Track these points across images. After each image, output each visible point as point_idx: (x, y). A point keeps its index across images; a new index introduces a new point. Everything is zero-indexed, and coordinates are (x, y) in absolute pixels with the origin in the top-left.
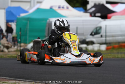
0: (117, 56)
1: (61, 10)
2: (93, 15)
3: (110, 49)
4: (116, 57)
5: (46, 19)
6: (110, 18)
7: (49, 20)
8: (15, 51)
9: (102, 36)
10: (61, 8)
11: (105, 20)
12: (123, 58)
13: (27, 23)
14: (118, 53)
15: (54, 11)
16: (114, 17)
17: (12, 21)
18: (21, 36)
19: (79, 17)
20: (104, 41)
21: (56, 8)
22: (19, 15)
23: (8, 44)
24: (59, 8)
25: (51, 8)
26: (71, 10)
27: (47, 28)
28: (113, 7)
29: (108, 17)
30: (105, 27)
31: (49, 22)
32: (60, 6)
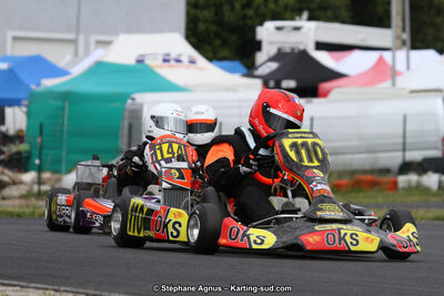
1: (171, 66)
5: (123, 97)
6: (325, 95)
7: (133, 99)
8: (22, 197)
10: (173, 63)
11: (308, 102)
13: (63, 109)
15: (150, 70)
16: (337, 91)
17: (15, 103)
18: (41, 149)
19: (227, 89)
21: (154, 63)
22: (39, 85)
23: (3, 173)
24: (165, 61)
25: (140, 61)
26: (202, 69)
27: (126, 125)
28: (337, 60)
29: (320, 91)
30: (308, 122)
31: (133, 104)
32: (169, 55)
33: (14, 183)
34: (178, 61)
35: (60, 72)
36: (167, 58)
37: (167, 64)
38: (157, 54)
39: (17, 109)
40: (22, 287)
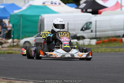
1: (53, 5)
2: (84, 10)
3: (100, 43)
5: (38, 16)
6: (100, 13)
7: (41, 16)
8: (8, 47)
9: (92, 31)
11: (95, 16)
14: (107, 47)
16: (104, 12)
17: (6, 18)
19: (70, 12)
20: (94, 36)
22: (13, 12)
23: (2, 40)
26: (63, 6)
27: (39, 24)
28: (104, 2)
29: (99, 12)
30: (95, 22)
31: (41, 18)
32: (52, 2)
33: (6, 43)
34: (55, 4)
35: (19, 8)
39: (6, 20)
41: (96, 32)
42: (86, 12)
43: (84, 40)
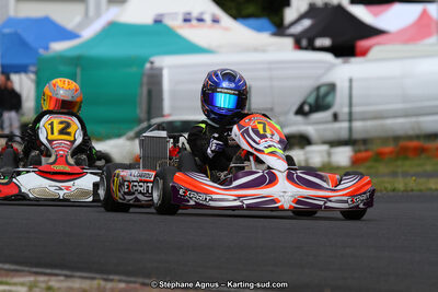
0: (389, 187)
1: (193, 26)
2: (305, 42)
3: (366, 160)
4: (386, 189)
5: (145, 60)
6: (364, 53)
7: (152, 63)
9: (336, 117)
10: (194, 22)
11: (345, 62)
12: (412, 190)
13: (75, 75)
14: (394, 174)
15: (170, 32)
16: (378, 49)
17: (22, 69)
19: (256, 50)
20: (344, 135)
21: (175, 23)
22: (47, 48)
24: (186, 20)
25: (158, 21)
26: (227, 29)
27: (145, 91)
28: (376, 15)
29: (358, 50)
30: (347, 84)
31: (152, 69)
32: (189, 14)
34: (200, 20)
35: (70, 35)
36: (188, 17)
37: (188, 23)
38: (176, 13)
39: (23, 76)
40: (66, 276)
41: (350, 120)
42: (312, 47)
43: (309, 148)
